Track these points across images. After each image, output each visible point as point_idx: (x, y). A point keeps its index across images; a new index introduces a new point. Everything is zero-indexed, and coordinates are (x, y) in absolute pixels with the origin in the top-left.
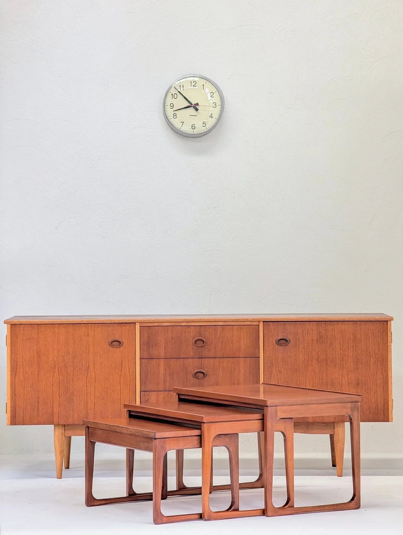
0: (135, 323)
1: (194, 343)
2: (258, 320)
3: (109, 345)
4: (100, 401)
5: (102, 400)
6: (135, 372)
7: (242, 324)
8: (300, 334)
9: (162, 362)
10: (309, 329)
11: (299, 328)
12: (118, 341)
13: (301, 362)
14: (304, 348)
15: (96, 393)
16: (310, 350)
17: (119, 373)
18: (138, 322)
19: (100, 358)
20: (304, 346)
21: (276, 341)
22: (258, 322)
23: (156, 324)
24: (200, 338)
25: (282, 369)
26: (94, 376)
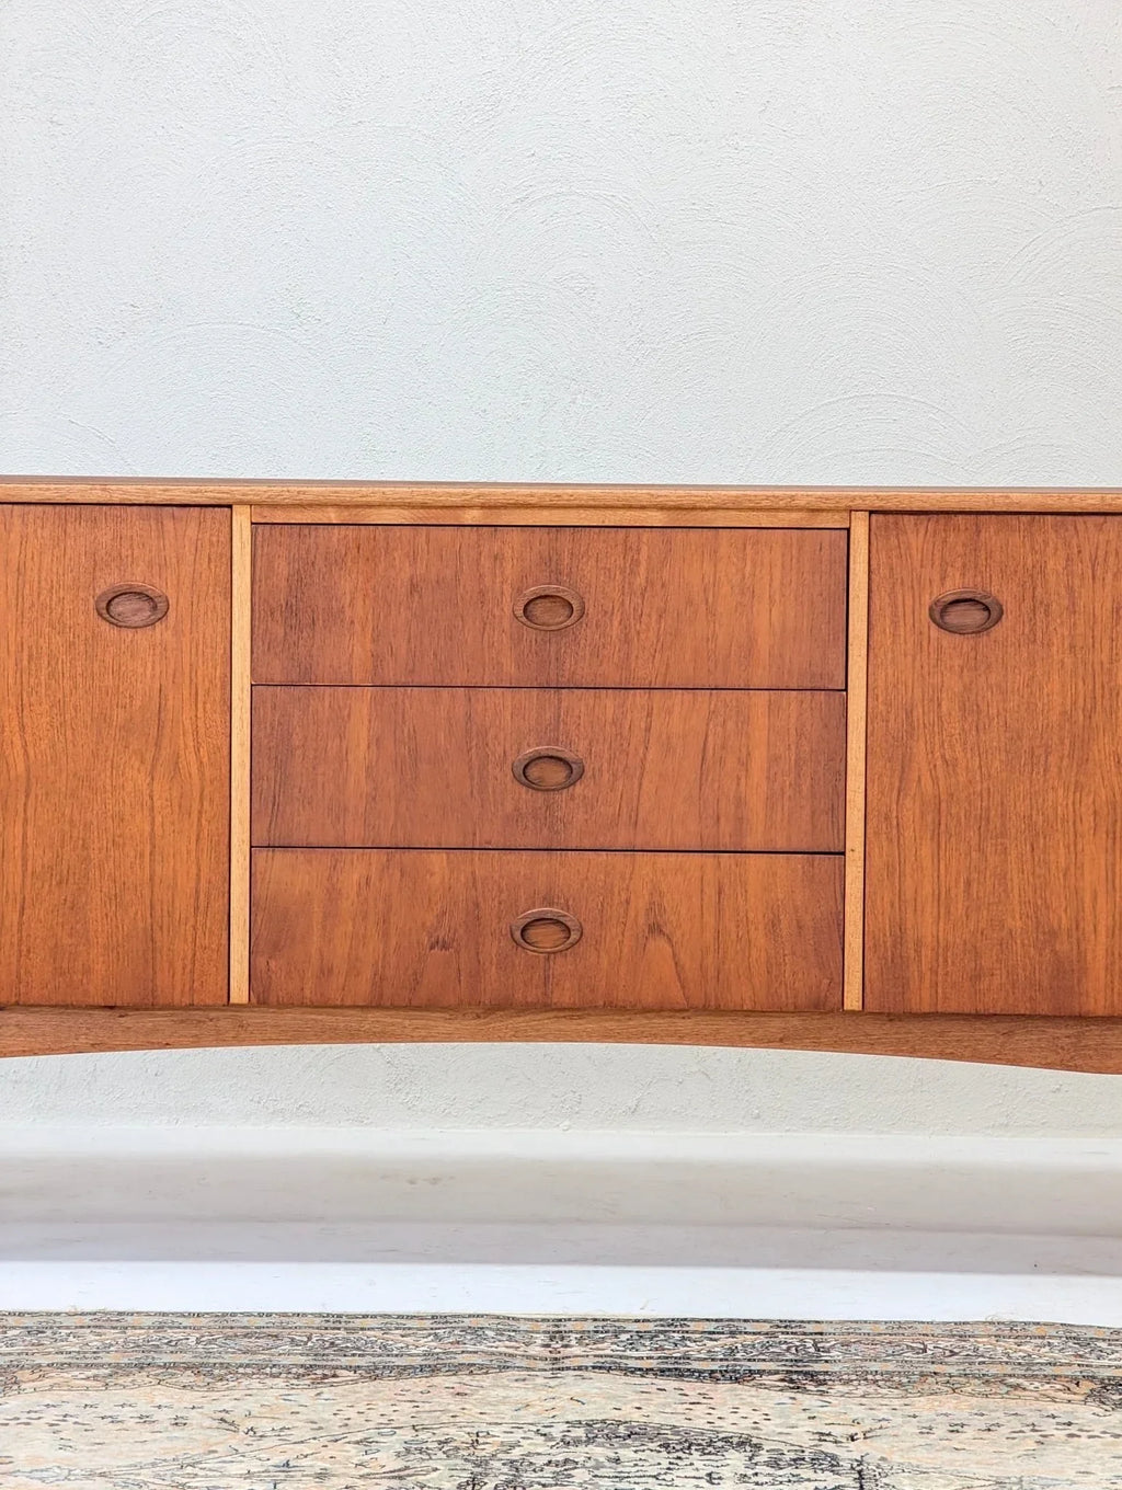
0: (230, 506)
1: (520, 613)
2: (843, 505)
3: (100, 615)
4: (50, 891)
5: (60, 883)
6: (226, 752)
7: (764, 520)
8: (1052, 579)
9: (361, 705)
10: (1101, 553)
11: (1050, 550)
12: (141, 595)
13: (1054, 718)
14: (1072, 647)
15: (30, 851)
16: (1105, 660)
17: (149, 756)
18: (242, 503)
19: (51, 675)
20: (1073, 637)
21: (931, 609)
22: (846, 515)
23: (333, 516)
24: (552, 589)
25: (958, 748)
26: (21, 768)
